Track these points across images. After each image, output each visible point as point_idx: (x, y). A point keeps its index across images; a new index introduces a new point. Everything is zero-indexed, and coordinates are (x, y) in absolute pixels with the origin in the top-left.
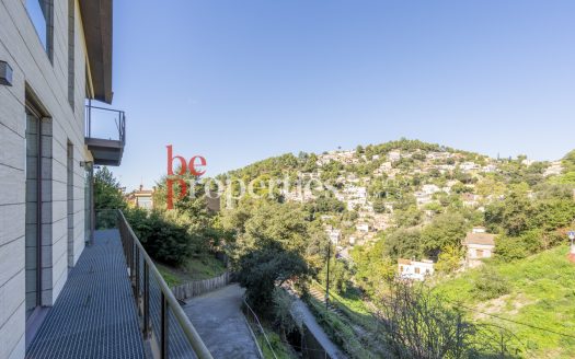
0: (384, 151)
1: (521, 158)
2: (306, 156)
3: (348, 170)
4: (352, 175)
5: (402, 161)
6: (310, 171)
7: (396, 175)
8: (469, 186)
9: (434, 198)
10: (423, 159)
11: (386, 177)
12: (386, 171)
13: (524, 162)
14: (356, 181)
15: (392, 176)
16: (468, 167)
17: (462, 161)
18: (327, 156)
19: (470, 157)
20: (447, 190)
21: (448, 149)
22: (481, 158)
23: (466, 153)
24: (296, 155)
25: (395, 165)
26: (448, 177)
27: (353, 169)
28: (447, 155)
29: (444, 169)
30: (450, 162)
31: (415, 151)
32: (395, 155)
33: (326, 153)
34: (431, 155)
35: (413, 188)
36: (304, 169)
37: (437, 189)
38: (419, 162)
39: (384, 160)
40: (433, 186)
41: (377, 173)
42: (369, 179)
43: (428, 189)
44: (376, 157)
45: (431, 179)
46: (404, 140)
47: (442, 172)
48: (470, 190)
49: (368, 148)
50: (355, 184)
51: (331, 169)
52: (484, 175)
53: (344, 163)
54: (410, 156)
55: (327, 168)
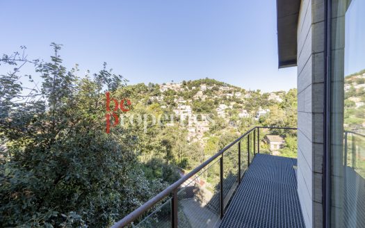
0: (198, 84)
1: (259, 91)
2: (153, 86)
3: (179, 95)
4: (181, 98)
5: (208, 90)
6: (156, 95)
7: (206, 99)
8: (240, 105)
9: (226, 112)
10: (217, 90)
11: (200, 99)
12: (200, 96)
13: (260, 93)
14: (185, 102)
15: (203, 100)
16: (238, 95)
17: (235, 91)
18: (165, 86)
19: (238, 90)
20: (231, 107)
21: (228, 85)
22: (243, 91)
23: (236, 88)
24: (147, 85)
25: (205, 93)
26: (230, 100)
27: (181, 94)
28: (228, 89)
29: (228, 96)
30: (230, 92)
31: (213, 85)
32: (204, 87)
33: (164, 84)
34: (221, 88)
35: (215, 106)
36: (152, 94)
37: (226, 107)
38: (216, 92)
39: (198, 90)
40: (224, 105)
41: (196, 97)
42: (191, 100)
43: (223, 106)
44: (194, 88)
45: (223, 101)
46: (207, 79)
47: (228, 97)
48: (241, 107)
49: (189, 83)
50: (184, 104)
51: (169, 94)
52: (245, 99)
53: (176, 91)
54: (211, 88)
55: (166, 94)
